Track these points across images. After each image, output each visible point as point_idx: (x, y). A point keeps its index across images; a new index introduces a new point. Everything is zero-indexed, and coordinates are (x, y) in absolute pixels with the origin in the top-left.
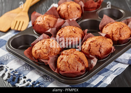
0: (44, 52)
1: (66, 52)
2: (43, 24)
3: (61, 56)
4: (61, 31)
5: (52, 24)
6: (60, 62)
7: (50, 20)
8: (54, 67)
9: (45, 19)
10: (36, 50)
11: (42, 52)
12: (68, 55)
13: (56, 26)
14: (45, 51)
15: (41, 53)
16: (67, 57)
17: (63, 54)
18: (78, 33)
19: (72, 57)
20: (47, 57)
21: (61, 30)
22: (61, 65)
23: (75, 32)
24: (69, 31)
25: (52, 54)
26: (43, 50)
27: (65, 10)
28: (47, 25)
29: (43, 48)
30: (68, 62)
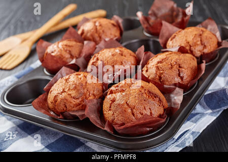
0: (73, 95)
1: (117, 86)
2: (59, 54)
3: (109, 96)
4: (95, 58)
5: (75, 52)
6: (110, 107)
8: (99, 122)
9: (62, 46)
10: (55, 96)
11: (68, 98)
12: (123, 91)
13: (83, 55)
14: (73, 93)
15: (67, 100)
16: (124, 94)
17: (111, 92)
18: (128, 55)
19: (134, 93)
20: (81, 105)
22: (113, 114)
23: (122, 55)
24: (110, 54)
25: (90, 98)
26: (69, 92)
27: (92, 29)
28: (68, 56)
29: (69, 89)
30: (128, 105)
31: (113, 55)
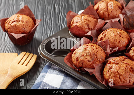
0: (88, 59)
1: (114, 60)
2: (81, 25)
3: (108, 65)
5: (91, 26)
6: (108, 71)
7: (89, 21)
8: (100, 78)
9: (84, 19)
10: (78, 57)
11: (85, 60)
12: (117, 64)
13: (96, 28)
14: (89, 58)
16: (117, 66)
17: (110, 63)
18: (124, 37)
19: (123, 67)
20: (91, 66)
21: (104, 33)
22: (109, 76)
23: (120, 36)
24: (114, 34)
25: (97, 62)
26: (86, 57)
27: (104, 9)
28: (86, 27)
29: (86, 55)
30: (118, 73)
31: (115, 36)
